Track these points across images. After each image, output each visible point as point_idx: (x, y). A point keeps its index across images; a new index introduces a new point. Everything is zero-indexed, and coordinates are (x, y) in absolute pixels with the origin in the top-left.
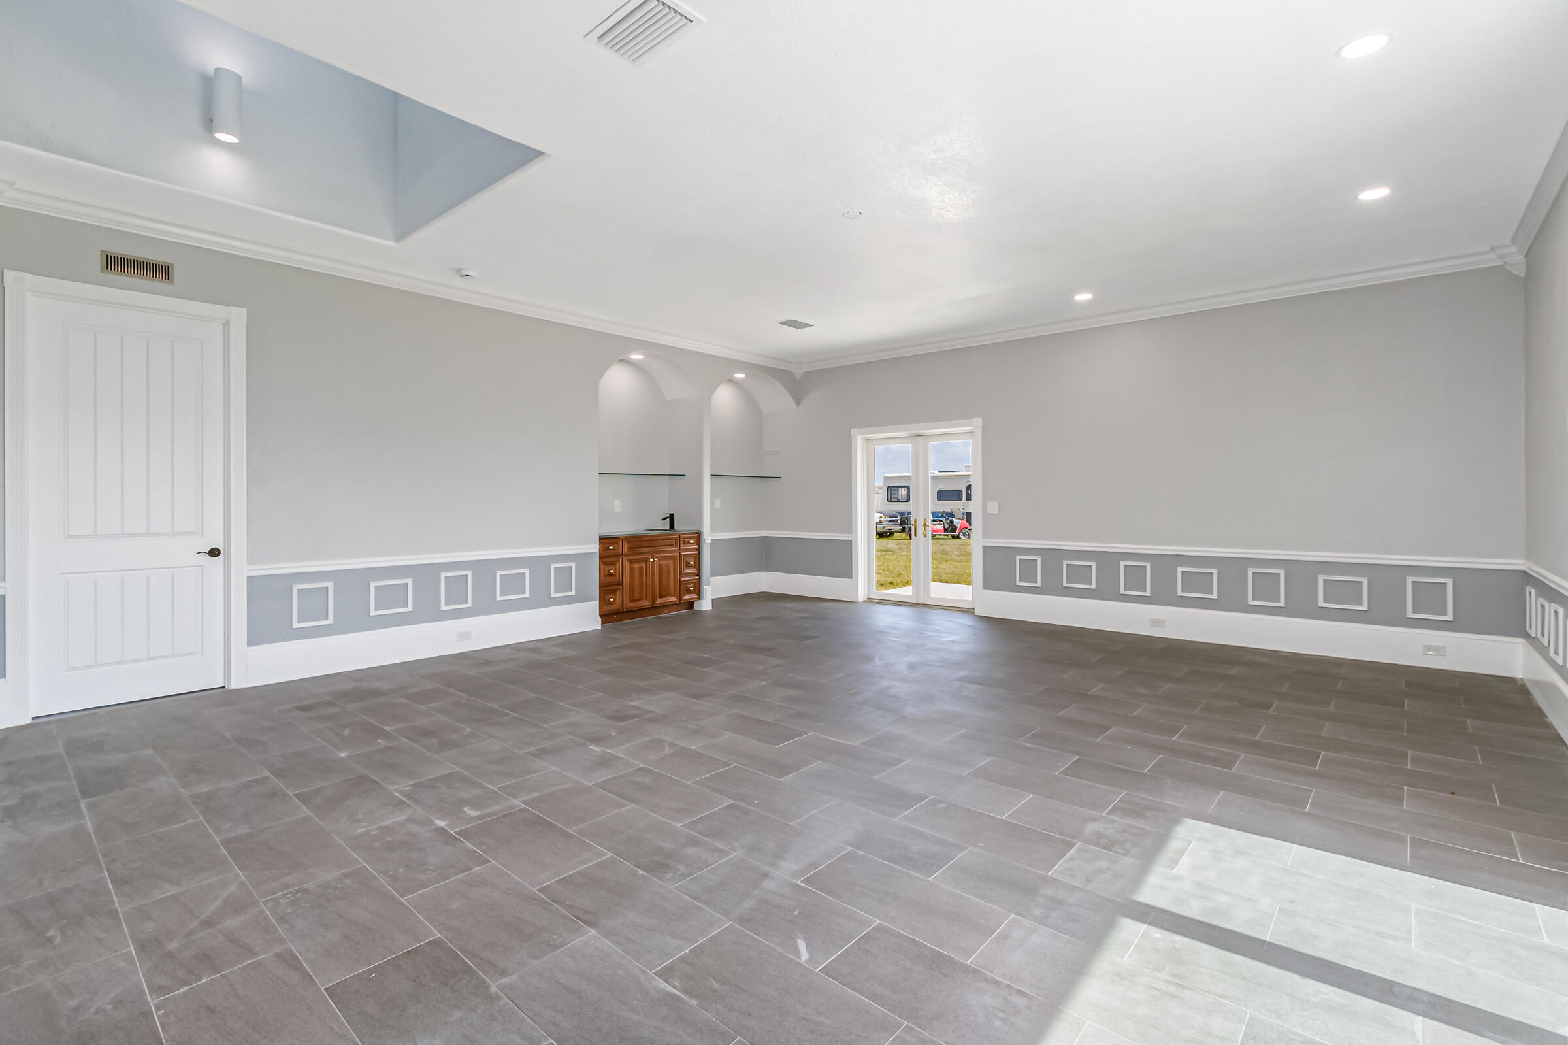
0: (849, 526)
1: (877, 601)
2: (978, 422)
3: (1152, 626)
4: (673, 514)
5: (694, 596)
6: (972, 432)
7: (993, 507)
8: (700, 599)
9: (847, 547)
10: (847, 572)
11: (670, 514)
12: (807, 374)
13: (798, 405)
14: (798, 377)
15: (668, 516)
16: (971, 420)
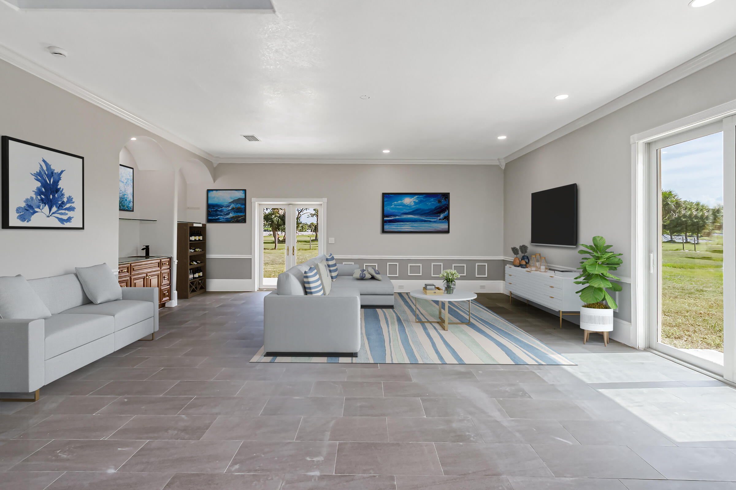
0: (250, 250)
1: (265, 290)
2: (325, 200)
3: (399, 288)
4: (149, 246)
5: (168, 298)
6: (322, 205)
7: (332, 240)
8: (170, 300)
9: (249, 261)
10: (249, 275)
11: (146, 246)
12: (220, 164)
13: (214, 182)
14: (215, 166)
15: (145, 247)
16: (321, 199)
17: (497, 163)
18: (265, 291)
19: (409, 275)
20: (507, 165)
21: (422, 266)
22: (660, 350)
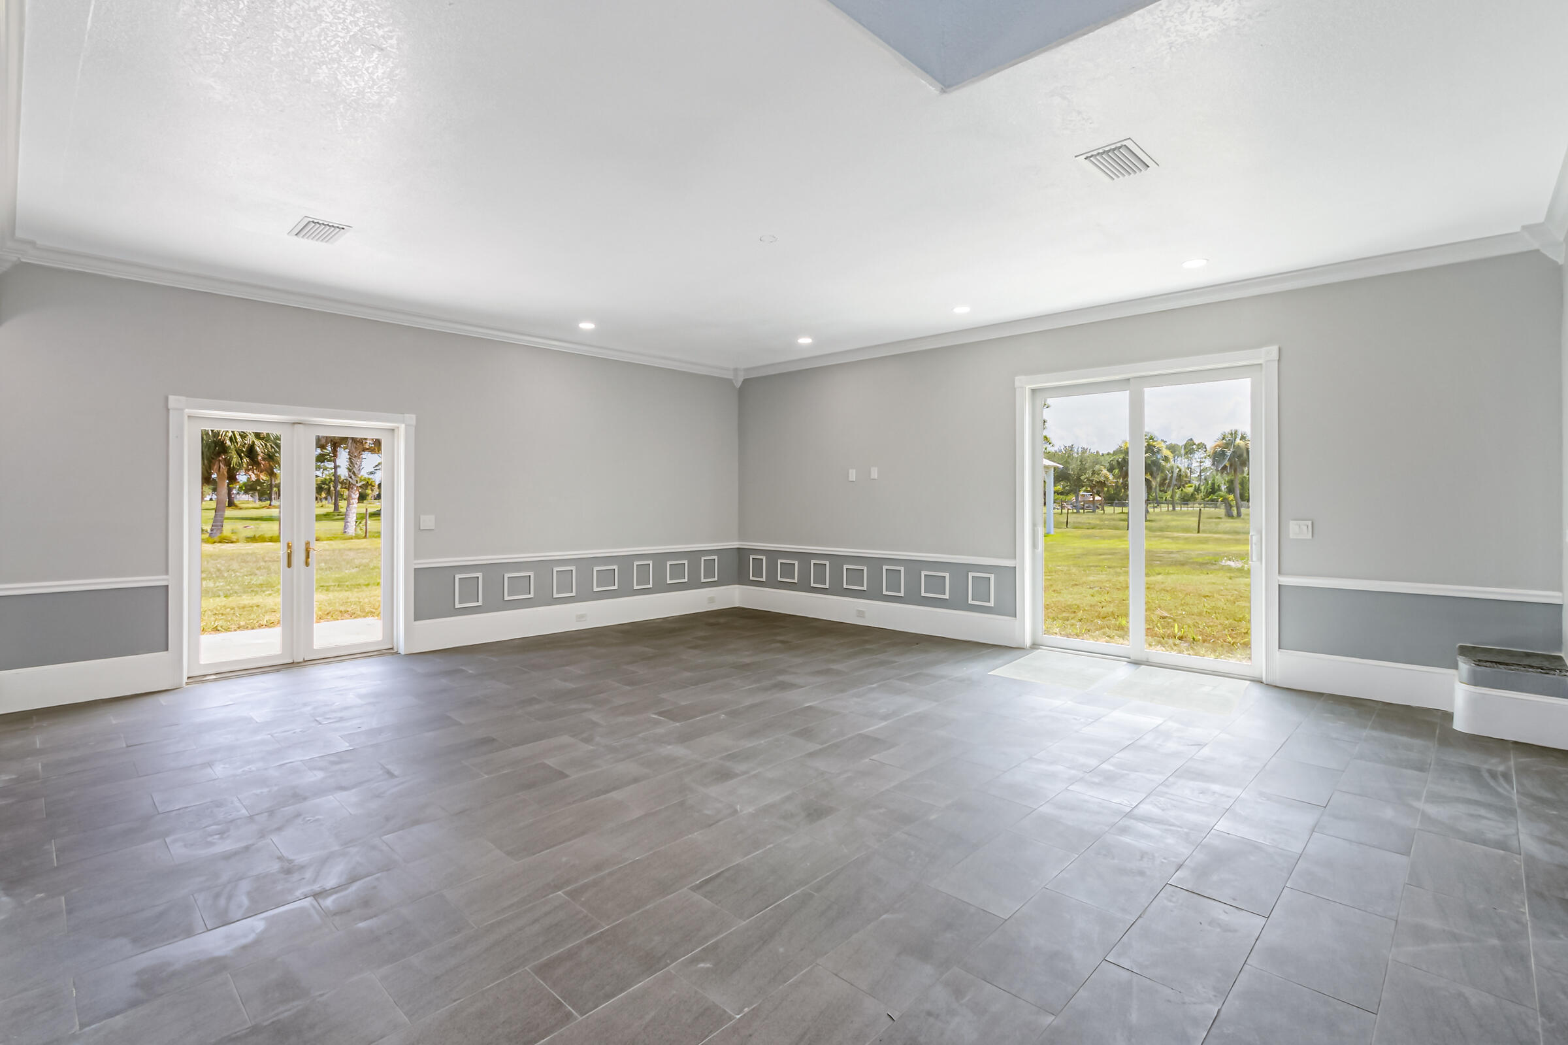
2: (412, 419)
3: (577, 621)
6: (394, 430)
7: (428, 521)
9: (162, 593)
16: (402, 415)
17: (730, 376)
18: (216, 680)
19: (595, 590)
20: (745, 381)
21: (618, 570)
22: (1048, 645)
